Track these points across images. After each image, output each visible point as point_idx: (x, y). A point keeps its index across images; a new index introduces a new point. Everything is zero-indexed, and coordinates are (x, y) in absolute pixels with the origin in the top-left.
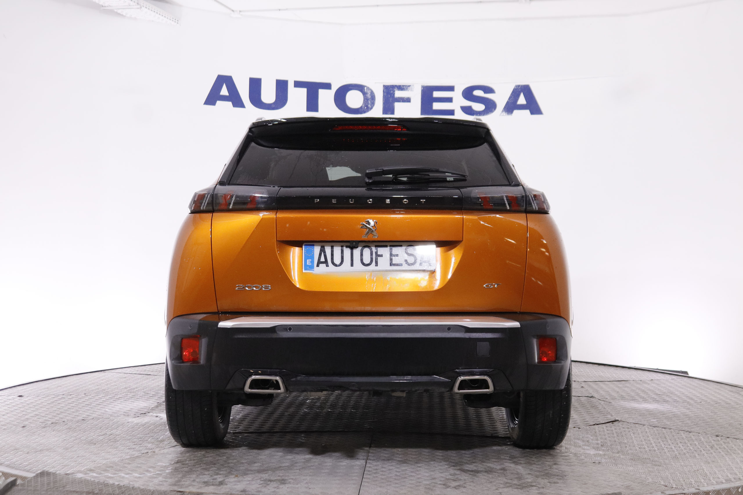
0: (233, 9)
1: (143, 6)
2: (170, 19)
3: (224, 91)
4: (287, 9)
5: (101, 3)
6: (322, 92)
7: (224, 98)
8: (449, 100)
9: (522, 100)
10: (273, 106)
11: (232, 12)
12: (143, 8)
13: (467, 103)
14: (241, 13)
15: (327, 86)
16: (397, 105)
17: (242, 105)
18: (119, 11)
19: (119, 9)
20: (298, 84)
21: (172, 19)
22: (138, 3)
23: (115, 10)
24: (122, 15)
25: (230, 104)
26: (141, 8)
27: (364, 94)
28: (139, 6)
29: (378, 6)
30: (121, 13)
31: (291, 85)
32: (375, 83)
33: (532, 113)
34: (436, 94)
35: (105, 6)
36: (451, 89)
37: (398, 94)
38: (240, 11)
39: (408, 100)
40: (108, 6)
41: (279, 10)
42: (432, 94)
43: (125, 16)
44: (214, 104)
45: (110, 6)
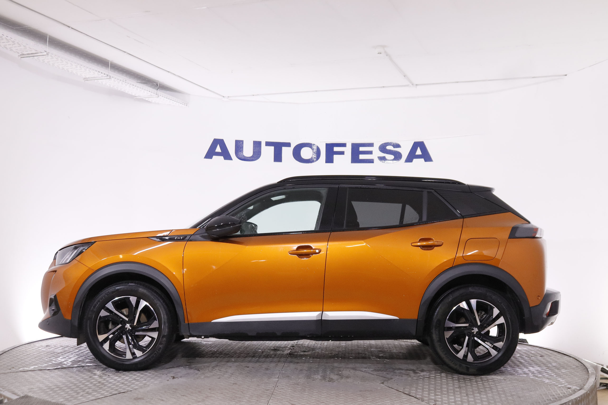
0: (224, 96)
1: (161, 96)
2: (181, 103)
3: (218, 149)
4: (258, 95)
5: (133, 94)
6: (284, 149)
7: (218, 154)
8: (370, 153)
9: (419, 152)
10: (252, 158)
11: (223, 98)
12: (160, 97)
13: (382, 155)
14: (229, 98)
15: (288, 145)
16: (336, 157)
17: (230, 159)
18: (147, 99)
19: (146, 98)
20: (268, 144)
21: (182, 103)
22: (156, 94)
23: (144, 99)
24: (149, 102)
25: (222, 157)
26: (159, 97)
27: (313, 149)
28: (157, 96)
29: (316, 91)
30: (149, 100)
31: (263, 144)
32: (321, 142)
33: (426, 161)
34: (362, 149)
35: (136, 96)
36: (371, 145)
37: (336, 149)
38: (228, 97)
39: (342, 153)
40: (138, 96)
41: (253, 95)
42: (359, 149)
43: (151, 102)
44: (211, 158)
45: (139, 96)
